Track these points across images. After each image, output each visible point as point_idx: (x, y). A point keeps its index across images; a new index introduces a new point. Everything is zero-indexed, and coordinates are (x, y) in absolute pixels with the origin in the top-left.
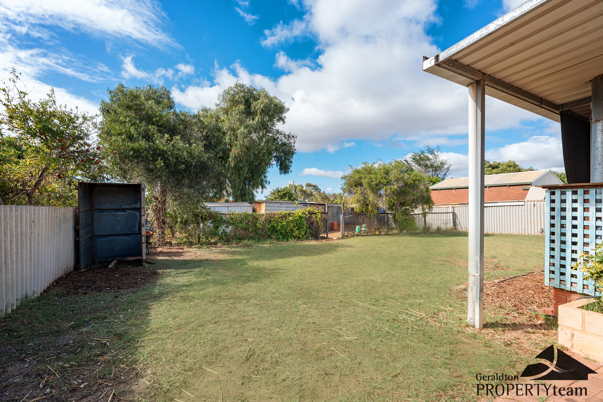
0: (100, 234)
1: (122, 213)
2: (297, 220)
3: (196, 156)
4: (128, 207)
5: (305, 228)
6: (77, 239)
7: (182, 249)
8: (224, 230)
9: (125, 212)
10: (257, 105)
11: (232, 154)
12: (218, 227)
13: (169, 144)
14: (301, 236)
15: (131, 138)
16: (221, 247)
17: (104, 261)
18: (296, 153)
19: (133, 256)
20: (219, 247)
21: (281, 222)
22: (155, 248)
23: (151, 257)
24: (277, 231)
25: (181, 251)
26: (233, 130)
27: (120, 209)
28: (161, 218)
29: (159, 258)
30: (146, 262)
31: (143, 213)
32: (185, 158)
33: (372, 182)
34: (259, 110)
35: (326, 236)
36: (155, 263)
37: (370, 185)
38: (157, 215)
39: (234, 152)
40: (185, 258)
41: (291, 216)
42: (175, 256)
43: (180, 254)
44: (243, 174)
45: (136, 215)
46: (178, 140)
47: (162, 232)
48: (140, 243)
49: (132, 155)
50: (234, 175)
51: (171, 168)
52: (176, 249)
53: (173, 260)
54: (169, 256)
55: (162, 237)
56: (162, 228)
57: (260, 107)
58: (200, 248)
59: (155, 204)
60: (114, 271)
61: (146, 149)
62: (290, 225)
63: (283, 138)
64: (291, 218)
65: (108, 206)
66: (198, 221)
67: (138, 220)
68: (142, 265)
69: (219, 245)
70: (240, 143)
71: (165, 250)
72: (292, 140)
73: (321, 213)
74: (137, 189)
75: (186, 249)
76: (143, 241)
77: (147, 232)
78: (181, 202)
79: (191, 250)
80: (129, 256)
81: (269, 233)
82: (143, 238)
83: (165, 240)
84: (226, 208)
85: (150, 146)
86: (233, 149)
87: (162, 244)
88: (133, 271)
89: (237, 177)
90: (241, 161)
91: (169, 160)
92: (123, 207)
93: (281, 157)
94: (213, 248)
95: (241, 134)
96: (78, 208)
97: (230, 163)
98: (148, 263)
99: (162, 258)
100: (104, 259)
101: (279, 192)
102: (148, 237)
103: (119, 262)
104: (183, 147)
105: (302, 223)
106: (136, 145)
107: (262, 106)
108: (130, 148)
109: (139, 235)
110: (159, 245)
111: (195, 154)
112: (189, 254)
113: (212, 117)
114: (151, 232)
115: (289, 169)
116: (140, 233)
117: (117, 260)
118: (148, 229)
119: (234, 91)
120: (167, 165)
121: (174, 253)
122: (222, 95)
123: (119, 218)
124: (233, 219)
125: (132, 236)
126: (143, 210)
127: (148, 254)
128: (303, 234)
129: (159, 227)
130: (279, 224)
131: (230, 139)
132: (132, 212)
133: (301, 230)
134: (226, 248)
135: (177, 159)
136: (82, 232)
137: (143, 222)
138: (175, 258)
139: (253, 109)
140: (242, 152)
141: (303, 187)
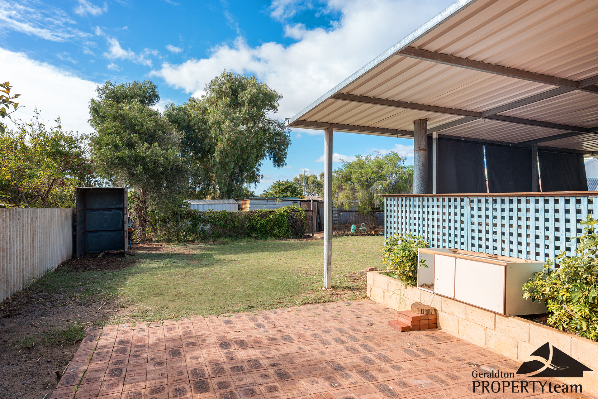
0: (91, 230)
1: (109, 212)
2: (278, 218)
3: (171, 161)
4: (113, 207)
5: (286, 226)
6: (75, 233)
7: (161, 245)
8: (202, 228)
9: (111, 211)
10: (245, 96)
11: (217, 149)
12: (197, 225)
13: (148, 151)
14: (281, 235)
15: (116, 147)
16: (198, 244)
17: (94, 253)
18: (291, 143)
19: (117, 249)
20: (195, 244)
21: (261, 220)
22: (136, 244)
23: (132, 251)
24: (256, 230)
25: (160, 246)
26: (219, 124)
27: (107, 209)
28: (142, 216)
29: (139, 252)
30: (127, 254)
31: (125, 213)
32: (161, 163)
33: (362, 177)
34: (246, 100)
35: (311, 235)
36: (134, 255)
37: (359, 181)
38: (139, 214)
39: (221, 146)
40: (161, 252)
41: (271, 214)
42: (153, 250)
43: (158, 249)
44: (230, 169)
45: (120, 213)
46: (156, 146)
47: (144, 230)
48: (123, 238)
49: (117, 163)
50: (220, 171)
51: (149, 172)
52: (155, 245)
53: (151, 253)
54: (148, 251)
55: (143, 234)
56: (143, 225)
57: (247, 98)
58: (177, 244)
59: (137, 203)
60: (102, 260)
61: (129, 157)
62: (270, 223)
63: (277, 127)
64: (271, 216)
65: (97, 206)
66: (177, 219)
67: (122, 218)
68: (124, 256)
69: (196, 242)
70: (225, 138)
71: (146, 246)
72: (287, 129)
73: (306, 211)
74: (121, 192)
75: (164, 245)
76: (125, 236)
77: (129, 229)
78: (159, 202)
79: (169, 246)
80: (114, 249)
81: (248, 232)
82: (125, 233)
83: (146, 237)
84: (210, 206)
85: (132, 153)
86: (219, 143)
87: (143, 241)
88: (117, 260)
89: (222, 173)
90: (227, 156)
91: (148, 166)
92: (110, 207)
93: (275, 148)
94: (190, 245)
95: (227, 128)
96: (76, 208)
97: (215, 158)
98: (129, 255)
99: (142, 252)
100: (94, 252)
101: (281, 185)
102: (130, 233)
103: (106, 254)
104: (160, 153)
105: (284, 221)
106: (120, 154)
107: (249, 96)
108: (116, 156)
109: (122, 231)
110: (140, 242)
111: (171, 159)
112: (166, 249)
113: (199, 108)
114: (133, 229)
115: (284, 161)
116: (123, 230)
117: (104, 252)
118: (130, 226)
119: (222, 81)
120: (146, 170)
121: (153, 248)
122: (209, 85)
123: (106, 216)
124: (211, 217)
125: (117, 232)
126: (125, 209)
127: (130, 248)
128: (284, 232)
129: (141, 224)
130: (259, 222)
131: (216, 134)
132: (117, 211)
133: (282, 228)
134: (202, 245)
135: (155, 163)
136: (78, 228)
137: (126, 220)
138: (153, 252)
139: (241, 100)
140: (227, 146)
141: (316, 178)
